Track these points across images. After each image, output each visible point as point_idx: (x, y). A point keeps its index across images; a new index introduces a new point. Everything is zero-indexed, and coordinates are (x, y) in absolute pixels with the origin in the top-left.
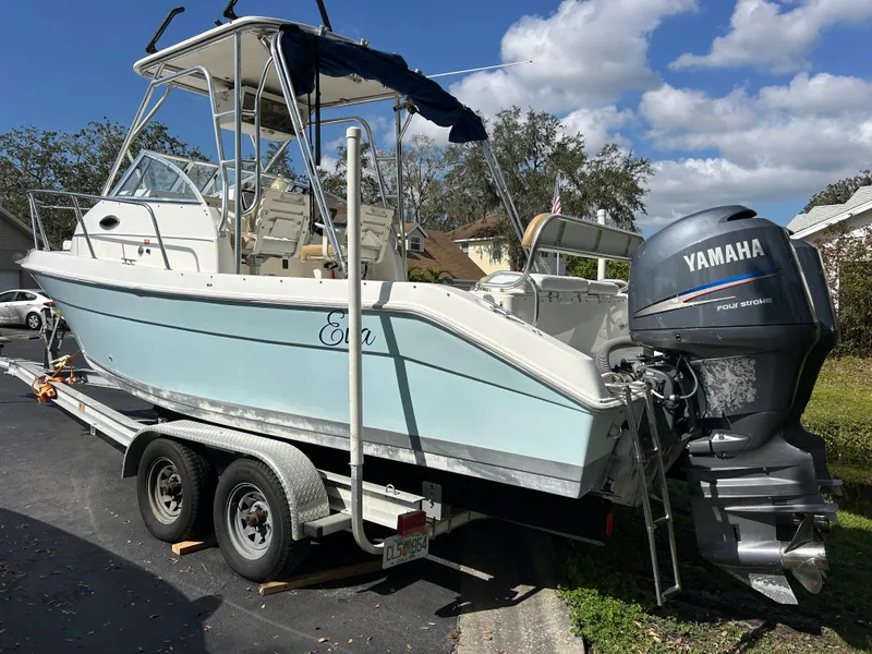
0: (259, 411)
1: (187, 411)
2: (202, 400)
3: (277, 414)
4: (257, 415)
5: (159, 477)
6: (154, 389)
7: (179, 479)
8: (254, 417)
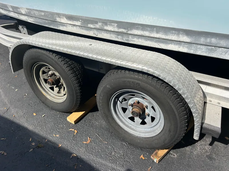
0: (120, 24)
1: (46, 24)
2: (59, 15)
3: (144, 27)
4: (119, 27)
5: (41, 73)
6: (13, 7)
7: (57, 74)
8: (116, 30)
